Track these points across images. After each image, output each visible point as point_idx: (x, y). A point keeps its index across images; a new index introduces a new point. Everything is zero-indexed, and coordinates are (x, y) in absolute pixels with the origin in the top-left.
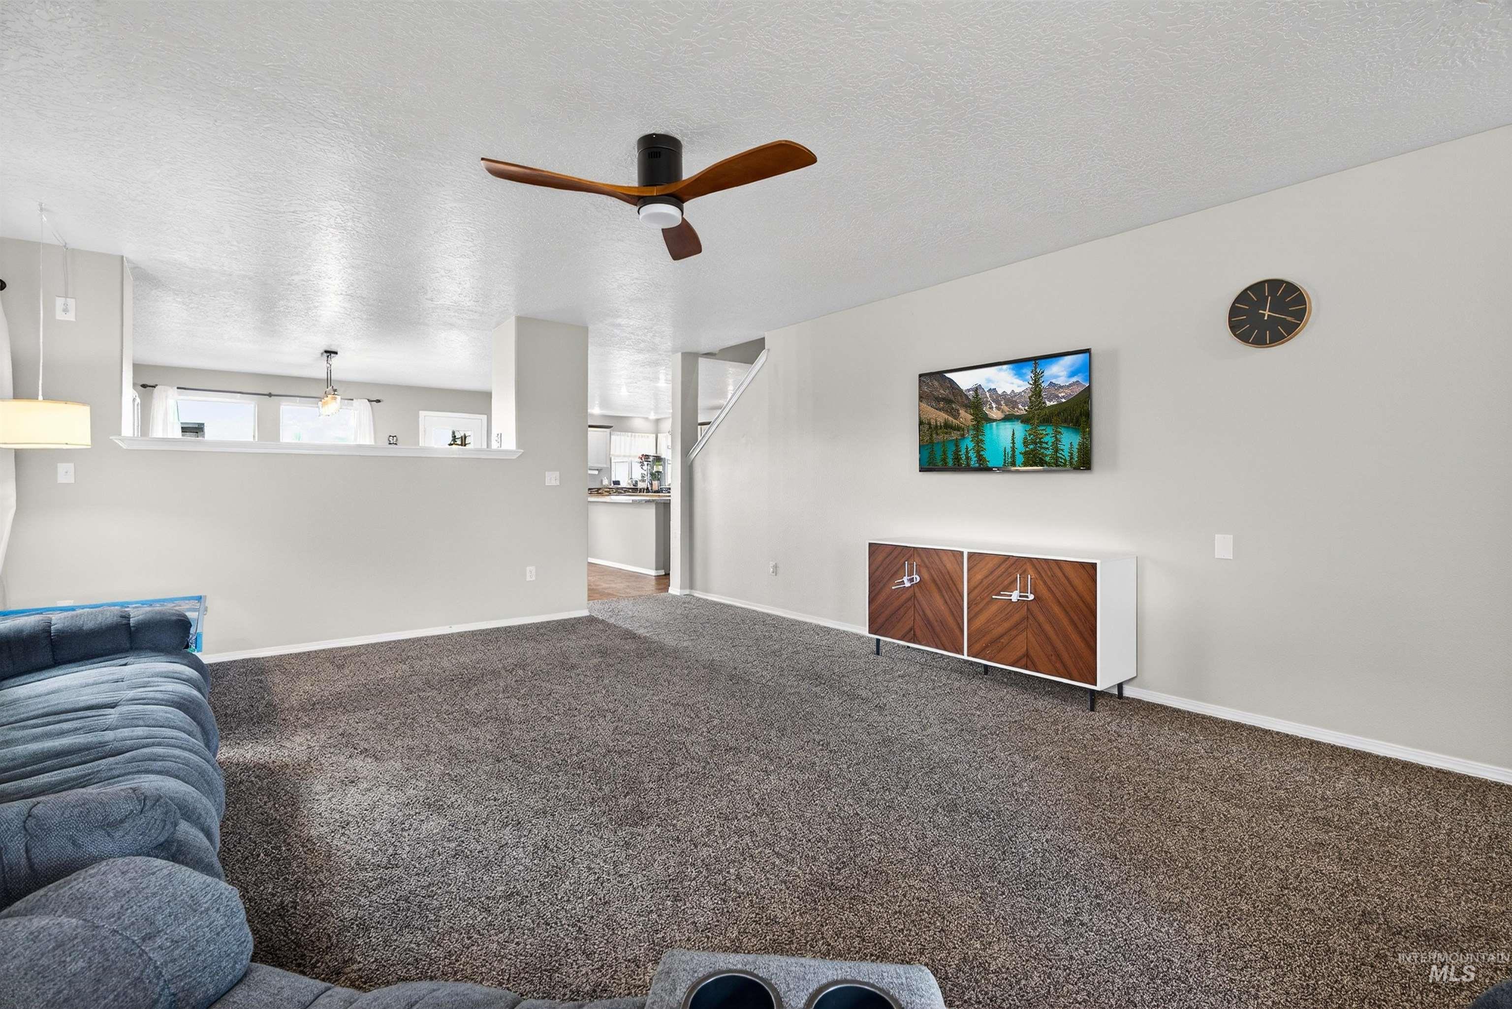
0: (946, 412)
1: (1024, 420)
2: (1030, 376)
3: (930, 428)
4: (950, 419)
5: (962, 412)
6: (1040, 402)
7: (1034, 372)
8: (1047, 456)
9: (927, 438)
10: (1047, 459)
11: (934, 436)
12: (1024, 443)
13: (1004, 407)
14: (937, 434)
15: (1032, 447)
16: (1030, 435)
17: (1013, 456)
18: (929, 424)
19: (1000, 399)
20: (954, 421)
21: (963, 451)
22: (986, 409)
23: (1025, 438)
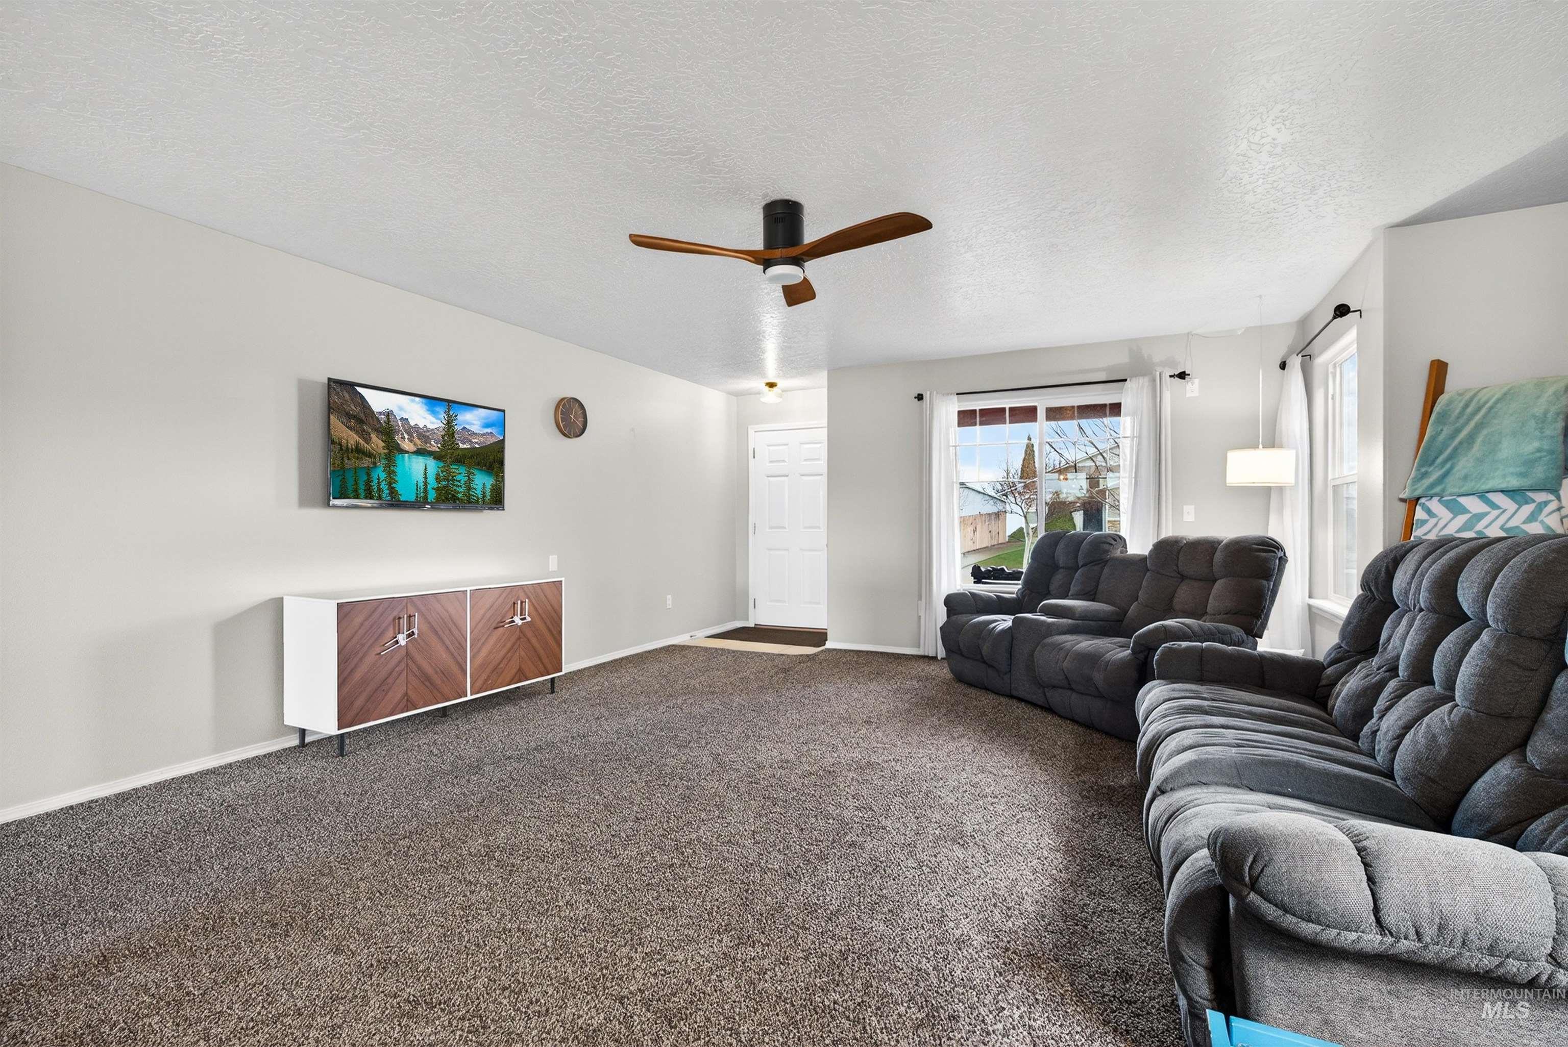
0: (357, 433)
1: (437, 456)
2: (442, 415)
3: (341, 449)
4: (362, 442)
5: (373, 436)
6: (452, 443)
7: (447, 413)
8: (459, 492)
9: (338, 462)
10: (460, 496)
11: (345, 459)
12: (437, 479)
13: (416, 440)
14: (349, 459)
15: (444, 483)
16: (442, 472)
17: (426, 491)
18: (340, 444)
19: (413, 431)
20: (366, 445)
21: (376, 481)
22: (397, 438)
23: (438, 475)
